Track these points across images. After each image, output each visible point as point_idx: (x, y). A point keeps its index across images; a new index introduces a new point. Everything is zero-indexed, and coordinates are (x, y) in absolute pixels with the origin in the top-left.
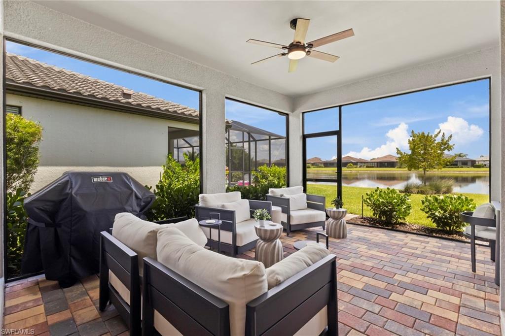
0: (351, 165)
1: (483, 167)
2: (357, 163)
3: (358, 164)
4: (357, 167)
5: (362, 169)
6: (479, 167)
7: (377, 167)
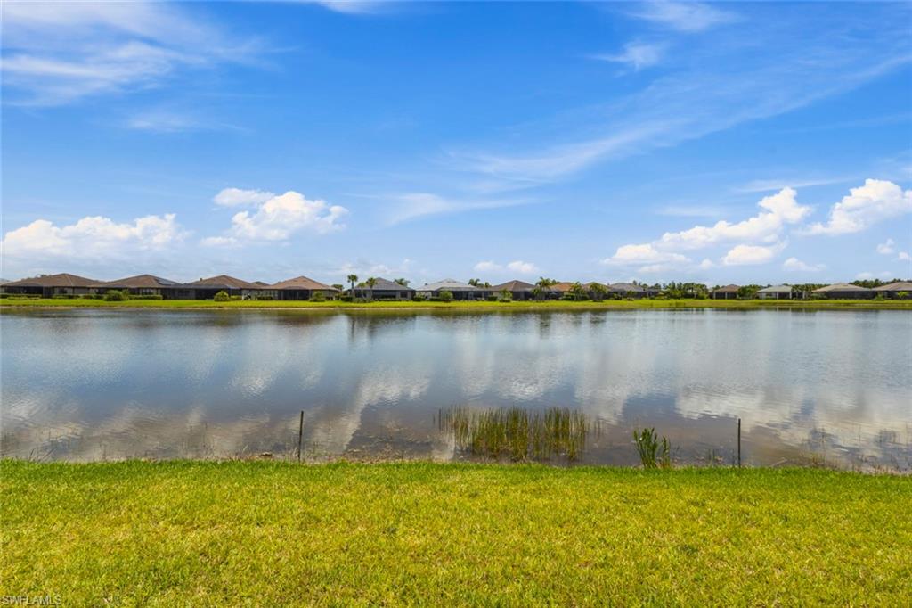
0: (223, 295)
1: (424, 300)
2: (241, 290)
3: (244, 292)
4: (239, 299)
5: (250, 303)
6: (418, 300)
7: (280, 299)
